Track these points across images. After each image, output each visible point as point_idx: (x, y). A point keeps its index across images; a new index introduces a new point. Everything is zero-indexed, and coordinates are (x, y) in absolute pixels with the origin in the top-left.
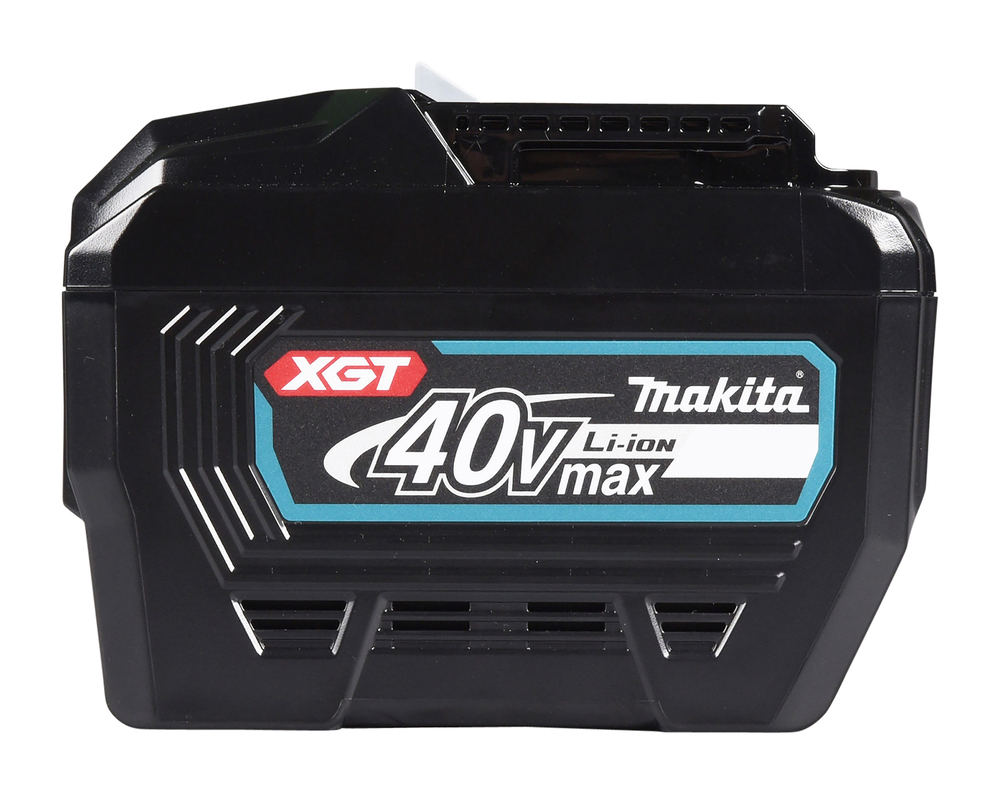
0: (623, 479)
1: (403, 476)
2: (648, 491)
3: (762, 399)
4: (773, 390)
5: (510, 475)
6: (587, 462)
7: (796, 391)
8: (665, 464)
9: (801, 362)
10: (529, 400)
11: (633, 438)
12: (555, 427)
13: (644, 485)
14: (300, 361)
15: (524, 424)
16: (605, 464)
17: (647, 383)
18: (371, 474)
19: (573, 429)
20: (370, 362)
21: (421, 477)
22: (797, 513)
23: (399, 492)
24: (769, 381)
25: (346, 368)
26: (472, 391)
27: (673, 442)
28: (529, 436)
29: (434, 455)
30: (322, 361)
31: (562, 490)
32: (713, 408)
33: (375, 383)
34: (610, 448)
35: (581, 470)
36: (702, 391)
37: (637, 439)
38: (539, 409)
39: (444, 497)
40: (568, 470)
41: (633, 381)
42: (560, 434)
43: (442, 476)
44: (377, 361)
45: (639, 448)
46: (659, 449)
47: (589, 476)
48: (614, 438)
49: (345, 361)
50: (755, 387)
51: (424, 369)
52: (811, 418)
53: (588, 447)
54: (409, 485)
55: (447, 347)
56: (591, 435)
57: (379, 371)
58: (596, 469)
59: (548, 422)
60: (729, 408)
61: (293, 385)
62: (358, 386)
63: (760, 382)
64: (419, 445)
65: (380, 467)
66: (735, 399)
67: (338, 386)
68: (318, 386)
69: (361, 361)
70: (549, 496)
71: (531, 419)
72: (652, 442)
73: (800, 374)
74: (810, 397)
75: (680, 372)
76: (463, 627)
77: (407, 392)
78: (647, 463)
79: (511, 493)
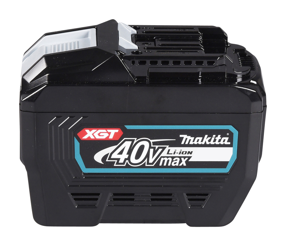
0: (178, 162)
1: (116, 161)
2: (185, 165)
3: (217, 141)
4: (220, 138)
5: (146, 160)
6: (168, 157)
7: (227, 139)
8: (190, 158)
9: (228, 131)
10: (152, 141)
11: (181, 151)
12: (159, 148)
13: (184, 163)
14: (87, 131)
15: (150, 147)
16: (173, 158)
17: (185, 136)
18: (107, 160)
19: (164, 149)
20: (107, 131)
21: (121, 161)
22: (226, 170)
23: (115, 165)
24: (219, 136)
25: (100, 133)
26: (136, 139)
27: (192, 152)
28: (152, 150)
29: (125, 155)
30: (94, 131)
31: (161, 164)
32: (203, 143)
33: (108, 137)
34: (174, 153)
35: (166, 159)
36: (200, 139)
37: (182, 151)
38: (154, 143)
39: (128, 166)
40: (162, 159)
41: (181, 136)
42: (160, 150)
43: (127, 161)
44: (109, 131)
45: (182, 153)
46: (188, 154)
47: (168, 161)
48: (175, 151)
49: (100, 131)
50: (215, 138)
51: (122, 133)
52: (231, 146)
53: (168, 153)
54: (118, 163)
55: (128, 127)
56: (169, 150)
57: (109, 133)
58: (170, 159)
59: (157, 147)
60: (208, 143)
61: (85, 137)
62: (104, 137)
63: (217, 136)
64: (121, 153)
65: (110, 159)
66: (210, 141)
67: (98, 137)
68: (92, 137)
69: (105, 131)
70: (157, 166)
71: (152, 146)
72: (186, 152)
73: (228, 134)
74: (231, 140)
75: (194, 134)
76: (133, 200)
77: (117, 139)
78: (185, 157)
79: (146, 165)
